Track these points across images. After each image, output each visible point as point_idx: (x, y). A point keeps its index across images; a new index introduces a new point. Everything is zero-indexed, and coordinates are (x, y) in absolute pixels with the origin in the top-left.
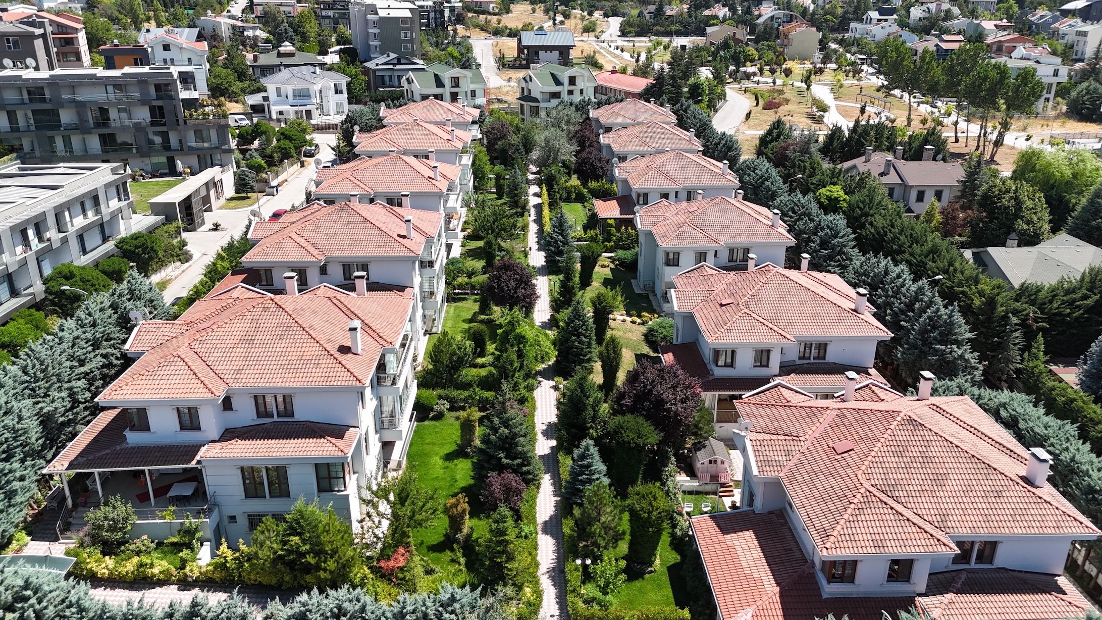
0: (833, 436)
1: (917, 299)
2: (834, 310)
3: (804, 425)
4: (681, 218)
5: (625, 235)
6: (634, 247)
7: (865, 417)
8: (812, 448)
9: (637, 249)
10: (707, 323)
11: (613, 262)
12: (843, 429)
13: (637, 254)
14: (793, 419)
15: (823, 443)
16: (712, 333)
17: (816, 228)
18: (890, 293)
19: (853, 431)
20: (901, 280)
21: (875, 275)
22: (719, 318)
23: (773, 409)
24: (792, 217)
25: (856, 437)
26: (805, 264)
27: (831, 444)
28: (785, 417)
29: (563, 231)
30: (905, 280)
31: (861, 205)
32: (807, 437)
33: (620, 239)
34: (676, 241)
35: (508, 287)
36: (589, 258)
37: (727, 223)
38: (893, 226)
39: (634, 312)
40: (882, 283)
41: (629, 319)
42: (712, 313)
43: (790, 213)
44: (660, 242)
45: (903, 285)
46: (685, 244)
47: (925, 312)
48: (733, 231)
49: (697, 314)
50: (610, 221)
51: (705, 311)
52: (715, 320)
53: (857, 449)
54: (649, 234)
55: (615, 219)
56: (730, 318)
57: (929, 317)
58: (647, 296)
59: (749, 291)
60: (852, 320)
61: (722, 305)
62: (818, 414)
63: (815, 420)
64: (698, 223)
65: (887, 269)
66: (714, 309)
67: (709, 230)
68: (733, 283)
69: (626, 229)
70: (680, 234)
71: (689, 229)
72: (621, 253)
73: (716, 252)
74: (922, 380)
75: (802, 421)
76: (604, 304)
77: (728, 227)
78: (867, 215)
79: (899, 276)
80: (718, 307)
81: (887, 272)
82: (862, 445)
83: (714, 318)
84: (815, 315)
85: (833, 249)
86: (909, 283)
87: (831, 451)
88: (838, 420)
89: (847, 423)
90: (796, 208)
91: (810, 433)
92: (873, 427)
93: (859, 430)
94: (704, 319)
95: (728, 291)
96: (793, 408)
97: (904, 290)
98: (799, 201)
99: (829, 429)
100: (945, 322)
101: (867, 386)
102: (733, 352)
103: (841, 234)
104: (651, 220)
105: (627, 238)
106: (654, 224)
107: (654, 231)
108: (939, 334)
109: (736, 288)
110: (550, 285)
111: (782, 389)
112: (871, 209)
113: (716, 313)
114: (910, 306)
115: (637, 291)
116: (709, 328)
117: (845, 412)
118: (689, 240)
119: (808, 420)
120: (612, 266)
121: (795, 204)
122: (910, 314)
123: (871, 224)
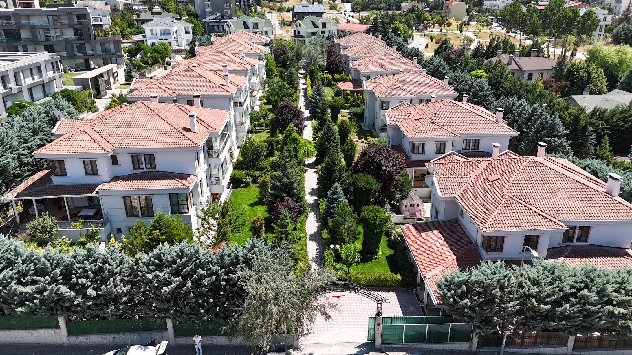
0: (487, 174)
1: (532, 115)
2: (483, 121)
3: (469, 170)
4: (390, 83)
5: (356, 98)
6: (362, 106)
7: (507, 163)
8: (474, 181)
9: (364, 106)
10: (407, 129)
11: (350, 115)
12: (493, 169)
13: (364, 109)
14: (462, 168)
15: (480, 177)
16: (411, 133)
17: (470, 88)
18: (516, 115)
19: (499, 170)
20: (523, 107)
21: (506, 107)
22: (415, 126)
23: (449, 165)
24: (455, 84)
25: (502, 172)
26: (465, 100)
27: (485, 177)
28: (457, 168)
29: (320, 94)
30: (525, 106)
31: (496, 77)
32: (471, 175)
33: (354, 101)
34: (387, 94)
35: (287, 118)
36: (336, 107)
37: (417, 84)
38: (515, 86)
39: (363, 137)
40: (511, 110)
41: (359, 141)
42: (410, 125)
43: (454, 82)
44: (377, 95)
45: (524, 109)
46: (393, 95)
47: (538, 120)
48: (421, 89)
49: (401, 126)
50: (347, 92)
51: (406, 124)
52: (412, 127)
53: (502, 178)
54: (372, 93)
55: (351, 91)
56: (421, 125)
57: (540, 123)
58: (371, 131)
59: (432, 111)
60: (495, 126)
61: (416, 120)
62: (477, 164)
63: (475, 167)
64: (400, 84)
65: (514, 102)
66: (411, 122)
67: (407, 88)
68: (422, 109)
69: (357, 95)
70: (390, 90)
71: (395, 87)
72: (354, 109)
73: (411, 100)
74: (539, 147)
75: (467, 169)
76: (345, 126)
77: (418, 87)
78: (500, 82)
79: (521, 105)
80: (414, 121)
81: (513, 104)
82: (505, 176)
83: (411, 126)
84: (472, 123)
85: (480, 98)
86: (527, 108)
87: (486, 181)
88: (489, 166)
89: (495, 166)
90: (458, 79)
91: (473, 173)
92: (511, 166)
93: (503, 169)
94: (406, 127)
95: (420, 113)
96: (462, 163)
97: (525, 112)
98: (459, 75)
99: (484, 171)
100: (551, 124)
101: (506, 153)
102: (423, 144)
103: (485, 89)
104: (372, 85)
105: (358, 101)
106: (374, 87)
107: (374, 90)
108: (547, 132)
109: (424, 111)
110: (312, 125)
111: (454, 156)
112: (501, 78)
113: (413, 124)
114: (529, 120)
115: (364, 128)
116: (409, 131)
117: (494, 161)
118: (395, 93)
119: (471, 167)
120: (349, 116)
121: (457, 77)
122: (529, 123)
123: (502, 87)
